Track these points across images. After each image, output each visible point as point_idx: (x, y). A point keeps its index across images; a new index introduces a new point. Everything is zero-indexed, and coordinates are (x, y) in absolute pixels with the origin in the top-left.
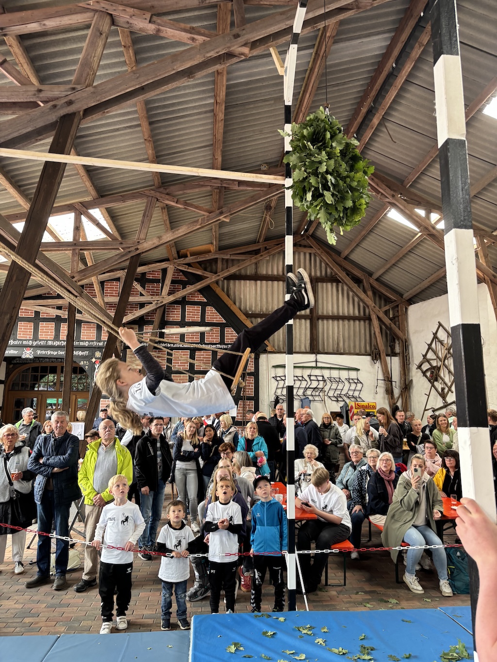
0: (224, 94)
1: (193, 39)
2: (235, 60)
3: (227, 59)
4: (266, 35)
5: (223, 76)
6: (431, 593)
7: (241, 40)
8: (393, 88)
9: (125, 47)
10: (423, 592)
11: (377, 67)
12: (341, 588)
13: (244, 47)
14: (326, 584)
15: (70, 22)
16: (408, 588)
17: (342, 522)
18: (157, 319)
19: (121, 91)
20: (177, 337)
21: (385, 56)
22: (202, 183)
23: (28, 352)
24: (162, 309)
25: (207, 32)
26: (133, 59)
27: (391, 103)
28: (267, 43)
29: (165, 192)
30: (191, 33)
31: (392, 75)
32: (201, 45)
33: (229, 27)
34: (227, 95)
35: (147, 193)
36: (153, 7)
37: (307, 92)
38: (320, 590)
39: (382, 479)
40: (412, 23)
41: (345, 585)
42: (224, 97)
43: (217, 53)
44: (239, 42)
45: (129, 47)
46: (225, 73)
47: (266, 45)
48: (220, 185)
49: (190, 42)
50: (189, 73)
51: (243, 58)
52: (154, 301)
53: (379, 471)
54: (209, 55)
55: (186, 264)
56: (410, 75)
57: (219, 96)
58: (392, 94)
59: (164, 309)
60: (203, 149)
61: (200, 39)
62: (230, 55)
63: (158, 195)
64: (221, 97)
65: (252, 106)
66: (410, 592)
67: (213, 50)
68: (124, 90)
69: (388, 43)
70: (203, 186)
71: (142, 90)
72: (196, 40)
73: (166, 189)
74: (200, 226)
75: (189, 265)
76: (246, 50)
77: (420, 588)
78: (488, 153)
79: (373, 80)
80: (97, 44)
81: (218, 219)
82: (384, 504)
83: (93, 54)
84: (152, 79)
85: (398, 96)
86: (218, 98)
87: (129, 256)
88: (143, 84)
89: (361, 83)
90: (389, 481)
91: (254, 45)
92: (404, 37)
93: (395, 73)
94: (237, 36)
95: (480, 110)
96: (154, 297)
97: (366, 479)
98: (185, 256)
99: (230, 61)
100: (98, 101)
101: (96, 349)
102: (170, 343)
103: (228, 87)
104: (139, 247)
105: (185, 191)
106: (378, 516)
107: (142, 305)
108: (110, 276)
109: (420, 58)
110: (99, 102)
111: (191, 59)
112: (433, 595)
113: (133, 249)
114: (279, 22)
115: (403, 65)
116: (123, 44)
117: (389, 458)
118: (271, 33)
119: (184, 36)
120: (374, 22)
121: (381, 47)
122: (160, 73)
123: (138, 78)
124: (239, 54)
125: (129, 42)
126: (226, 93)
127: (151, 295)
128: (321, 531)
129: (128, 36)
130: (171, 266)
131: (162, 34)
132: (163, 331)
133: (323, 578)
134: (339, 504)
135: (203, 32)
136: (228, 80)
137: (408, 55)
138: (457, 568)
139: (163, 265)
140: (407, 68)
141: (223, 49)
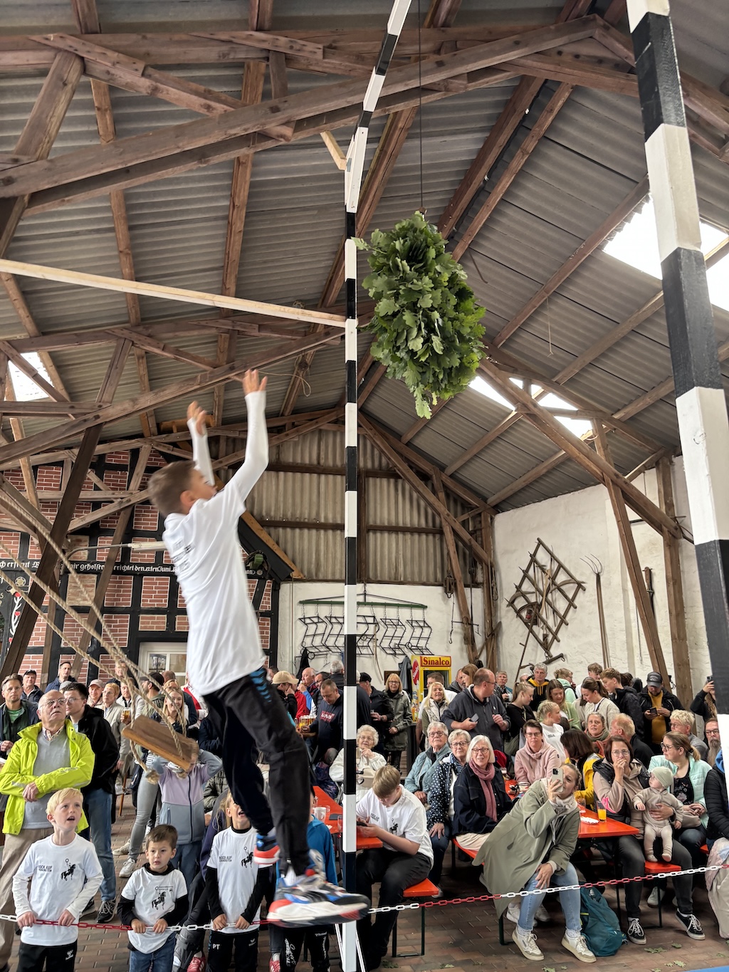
0: (246, 194)
1: (209, 107)
2: (270, 144)
3: (260, 141)
4: (318, 113)
5: (246, 167)
6: (553, 957)
7: (282, 116)
8: (484, 208)
9: (99, 109)
10: (541, 958)
11: (462, 178)
12: (417, 959)
13: (285, 127)
14: (394, 955)
15: (16, 62)
16: (520, 953)
17: (420, 850)
18: (119, 527)
19: (93, 171)
20: (151, 556)
21: (476, 164)
22: (203, 323)
24: (129, 510)
25: (230, 99)
26: (111, 129)
27: (481, 228)
28: (318, 125)
29: (146, 333)
30: (205, 98)
31: (483, 191)
32: (221, 116)
33: (260, 98)
34: (250, 196)
35: (118, 333)
36: (148, 54)
37: (366, 202)
38: (386, 965)
39: (476, 777)
40: (514, 121)
41: (423, 953)
42: (246, 198)
43: (246, 130)
44: (279, 118)
45: (106, 110)
46: (250, 164)
47: (316, 128)
48: (231, 328)
49: (203, 111)
50: (201, 154)
51: (283, 142)
52: (117, 498)
53: (471, 765)
54: (233, 132)
55: (170, 443)
56: (508, 193)
57: (239, 197)
58: (483, 216)
59: (132, 512)
60: (208, 273)
61: (220, 108)
62: (263, 136)
63: (134, 336)
64: (242, 198)
65: (285, 215)
66: (522, 959)
67: (239, 126)
68: (98, 170)
69: (480, 146)
70: (204, 327)
71: (126, 172)
72: (214, 109)
73: (147, 329)
74: (198, 387)
75: (175, 445)
76: (288, 131)
77: (538, 952)
78: (609, 306)
79: (457, 195)
80: (57, 99)
81: (226, 377)
82: (478, 816)
83: (51, 113)
84: (143, 157)
85: (490, 219)
86: (236, 200)
87: (84, 428)
88: (129, 165)
89: (441, 197)
90: (486, 781)
91: (300, 125)
92: (503, 139)
93: (487, 188)
94: (275, 110)
95: (600, 248)
96: (116, 492)
97: (451, 777)
98: (170, 431)
99: (263, 144)
100: (56, 182)
101: (18, 573)
102: (139, 565)
103: (252, 185)
104: (100, 414)
105: (177, 333)
106: (470, 836)
107: (96, 505)
108: (47, 458)
109: (521, 170)
110: (56, 185)
111: (205, 135)
112: (557, 961)
113: (90, 416)
114: (337, 97)
115: (499, 179)
116: (96, 105)
117: (485, 746)
118: (326, 111)
119: (196, 102)
120: (463, 114)
121: (470, 152)
122: (157, 150)
123: (121, 154)
124: (278, 136)
125: (106, 103)
126: (249, 193)
127: (113, 489)
128: (386, 867)
129: (105, 95)
130: (147, 446)
131: (160, 96)
132: (129, 545)
133: (390, 945)
134: (415, 821)
135: (223, 98)
136: (253, 175)
137: (506, 166)
138: (593, 915)
139: (134, 444)
140: (504, 182)
141: (254, 126)
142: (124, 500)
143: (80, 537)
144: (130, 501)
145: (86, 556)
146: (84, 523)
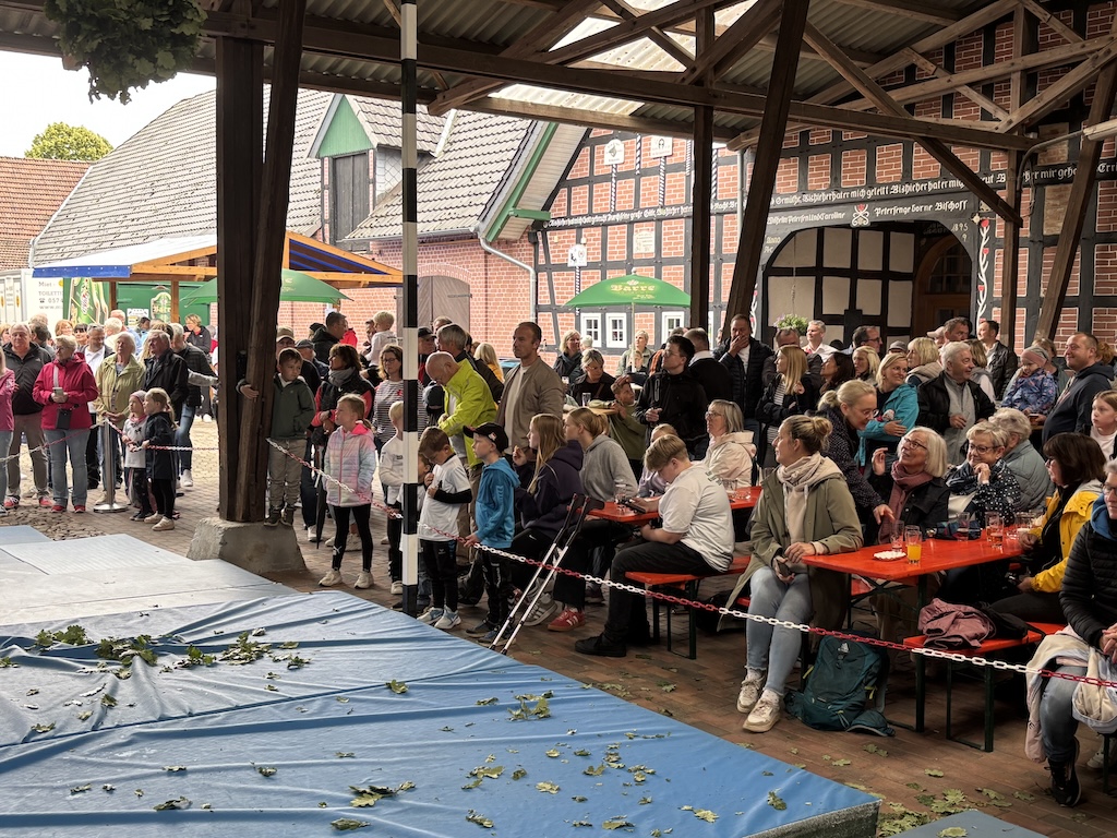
23: (861, 214)
52: (1089, 53)
96: (1089, 43)
127: (1083, 38)
132: (1082, 132)
142: (1101, 53)
143: (1056, 126)
144: (1109, 52)
145: (1066, 155)
146: (1042, 104)
